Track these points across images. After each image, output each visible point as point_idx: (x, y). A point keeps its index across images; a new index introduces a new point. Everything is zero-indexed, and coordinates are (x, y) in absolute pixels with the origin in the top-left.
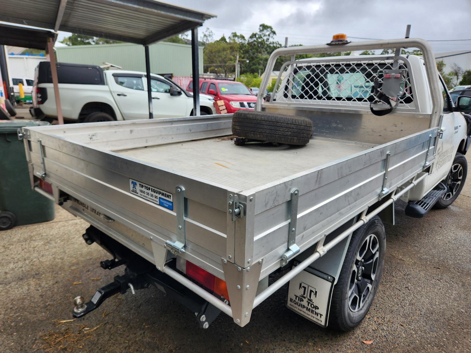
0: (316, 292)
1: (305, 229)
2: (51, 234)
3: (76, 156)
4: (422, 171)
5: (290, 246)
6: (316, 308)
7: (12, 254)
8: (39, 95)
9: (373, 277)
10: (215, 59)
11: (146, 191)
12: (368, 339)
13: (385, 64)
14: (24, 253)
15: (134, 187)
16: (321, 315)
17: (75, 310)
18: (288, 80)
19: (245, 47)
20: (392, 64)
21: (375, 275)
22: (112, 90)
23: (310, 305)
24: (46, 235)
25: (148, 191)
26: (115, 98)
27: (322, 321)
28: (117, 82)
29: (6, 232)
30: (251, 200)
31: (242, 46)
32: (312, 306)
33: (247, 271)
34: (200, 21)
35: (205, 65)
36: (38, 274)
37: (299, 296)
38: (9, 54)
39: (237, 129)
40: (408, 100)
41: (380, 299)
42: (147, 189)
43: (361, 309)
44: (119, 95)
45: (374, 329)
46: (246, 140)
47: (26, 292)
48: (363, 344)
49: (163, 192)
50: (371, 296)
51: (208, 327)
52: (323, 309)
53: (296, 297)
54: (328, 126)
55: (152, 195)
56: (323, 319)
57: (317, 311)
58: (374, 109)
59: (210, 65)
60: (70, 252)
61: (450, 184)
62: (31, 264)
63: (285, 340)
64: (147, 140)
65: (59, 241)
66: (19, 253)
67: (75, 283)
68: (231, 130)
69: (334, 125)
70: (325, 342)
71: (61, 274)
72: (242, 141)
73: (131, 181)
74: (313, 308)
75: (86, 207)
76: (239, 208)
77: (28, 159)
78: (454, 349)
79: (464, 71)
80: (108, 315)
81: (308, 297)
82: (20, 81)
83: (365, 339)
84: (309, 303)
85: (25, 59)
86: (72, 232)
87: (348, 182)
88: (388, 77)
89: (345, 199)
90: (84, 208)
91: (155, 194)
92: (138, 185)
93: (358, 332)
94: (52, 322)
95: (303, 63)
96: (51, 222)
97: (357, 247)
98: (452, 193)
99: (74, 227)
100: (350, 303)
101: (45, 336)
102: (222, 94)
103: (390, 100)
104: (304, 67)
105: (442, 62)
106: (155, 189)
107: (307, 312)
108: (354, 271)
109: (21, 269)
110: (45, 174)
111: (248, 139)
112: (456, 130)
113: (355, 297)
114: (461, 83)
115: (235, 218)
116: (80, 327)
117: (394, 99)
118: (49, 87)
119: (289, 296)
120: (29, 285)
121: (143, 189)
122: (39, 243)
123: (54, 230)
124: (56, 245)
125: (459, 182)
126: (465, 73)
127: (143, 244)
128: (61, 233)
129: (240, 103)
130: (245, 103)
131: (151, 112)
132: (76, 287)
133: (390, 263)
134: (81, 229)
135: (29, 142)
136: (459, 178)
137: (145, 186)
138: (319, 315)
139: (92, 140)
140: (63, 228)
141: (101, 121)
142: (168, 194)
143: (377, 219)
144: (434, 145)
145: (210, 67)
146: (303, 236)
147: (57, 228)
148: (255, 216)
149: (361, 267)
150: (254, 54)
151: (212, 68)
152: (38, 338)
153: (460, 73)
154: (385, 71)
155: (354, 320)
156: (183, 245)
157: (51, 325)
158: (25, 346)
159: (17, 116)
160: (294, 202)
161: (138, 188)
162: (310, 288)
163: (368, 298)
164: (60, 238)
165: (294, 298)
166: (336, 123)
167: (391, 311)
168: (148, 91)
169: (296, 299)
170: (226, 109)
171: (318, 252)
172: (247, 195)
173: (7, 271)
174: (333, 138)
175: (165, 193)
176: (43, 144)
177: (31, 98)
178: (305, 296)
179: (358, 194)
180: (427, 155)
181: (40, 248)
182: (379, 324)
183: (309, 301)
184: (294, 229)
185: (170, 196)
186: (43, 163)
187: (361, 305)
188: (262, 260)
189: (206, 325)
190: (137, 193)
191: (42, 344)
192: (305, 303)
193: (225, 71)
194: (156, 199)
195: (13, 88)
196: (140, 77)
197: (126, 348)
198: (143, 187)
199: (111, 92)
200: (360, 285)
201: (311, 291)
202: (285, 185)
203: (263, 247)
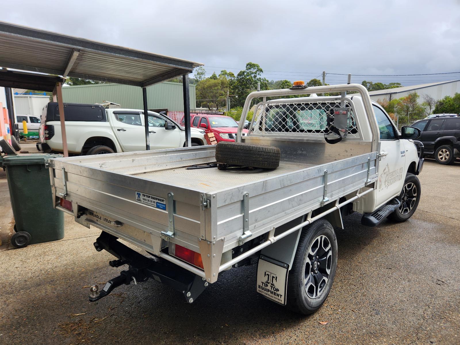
0: (276, 277)
1: (256, 221)
2: (62, 250)
3: (94, 178)
4: (364, 186)
5: (245, 231)
6: (277, 290)
7: (29, 266)
8: (47, 132)
9: (328, 271)
10: (207, 94)
11: (147, 198)
12: (324, 321)
13: (334, 103)
14: (40, 265)
15: (139, 197)
16: (281, 296)
17: (91, 296)
18: (262, 117)
19: (235, 83)
20: (340, 103)
21: (330, 270)
22: (113, 126)
23: (273, 288)
24: (57, 250)
25: (149, 199)
26: (115, 132)
27: (282, 300)
28: (117, 118)
29: (22, 250)
30: (214, 197)
31: (231, 83)
32: (275, 289)
33: (214, 244)
34: (190, 69)
35: (198, 100)
36: (53, 281)
37: (264, 282)
38: (15, 94)
39: (219, 157)
40: (354, 131)
41: (338, 292)
42: (148, 197)
43: (319, 298)
44: (119, 130)
45: (330, 313)
46: (228, 165)
47: (44, 294)
48: (319, 324)
49: (159, 198)
50: (328, 288)
51: (193, 302)
52: (282, 291)
53: (263, 283)
54: (295, 153)
55: (151, 201)
56: (283, 298)
57: (278, 293)
58: (328, 139)
59: (203, 100)
60: (79, 264)
61: (406, 200)
62: (46, 273)
63: (258, 323)
64: (145, 167)
65: (69, 255)
66: (35, 265)
67: (85, 287)
68: (215, 158)
69: (300, 152)
70: (289, 324)
71: (72, 280)
72: (224, 166)
73: (136, 192)
74: (275, 291)
75: (100, 218)
76: (206, 202)
77: (51, 184)
78: (393, 327)
79: (436, 101)
80: (113, 309)
81: (271, 282)
82: (24, 118)
83: (321, 321)
84: (272, 287)
85: (29, 98)
86: (80, 248)
87: (291, 190)
88: (337, 113)
89: (289, 203)
90: (98, 219)
91: (153, 200)
92: (142, 195)
93: (317, 316)
94: (68, 315)
95: (273, 102)
96: (60, 240)
97: (308, 243)
98: (409, 208)
99: (82, 244)
100: (307, 290)
101: (63, 325)
102: (212, 127)
103: (340, 132)
104: (274, 106)
105: (416, 93)
106: (154, 197)
107: (271, 294)
108: (308, 264)
109: (38, 278)
110: (67, 194)
111: (229, 164)
112: (403, 154)
113: (311, 286)
114: (434, 112)
115: (204, 209)
116: (91, 319)
117: (343, 130)
118: (56, 125)
119: (257, 283)
120: (46, 289)
121: (145, 198)
122: (52, 257)
123: (64, 247)
124: (67, 258)
125: (415, 199)
126: (437, 103)
127: (144, 240)
128: (70, 249)
129: (229, 135)
130: (234, 135)
131: (148, 144)
132: (86, 290)
133: (350, 266)
134: (87, 245)
135: (54, 170)
136: (414, 195)
137: (146, 195)
138: (280, 296)
139: (101, 168)
140: (72, 245)
141: (102, 153)
142: (162, 199)
143: (325, 223)
144: (375, 166)
145: (203, 102)
146: (255, 226)
147: (67, 245)
148: (218, 208)
149: (316, 262)
150: (243, 89)
151: (204, 103)
152: (57, 327)
153: (432, 103)
154: (335, 109)
155: (312, 305)
156: (172, 233)
157: (67, 318)
158: (47, 332)
159: (21, 150)
160: (245, 201)
161: (142, 197)
162: (272, 275)
163: (325, 289)
164: (70, 253)
165: (261, 285)
166: (301, 150)
167: (345, 301)
168: (145, 126)
169: (263, 285)
170: (216, 140)
171: (270, 240)
172: (211, 194)
173: (26, 279)
174: (300, 162)
175: (160, 198)
176: (66, 171)
177: (38, 134)
178: (269, 281)
179: (300, 200)
180: (368, 174)
181: (53, 261)
182: (334, 310)
183: (272, 286)
184: (247, 220)
185: (164, 200)
186: (66, 185)
187: (319, 294)
188: (224, 238)
189: (191, 301)
190: (141, 201)
191: (61, 331)
192: (269, 287)
193: (217, 105)
194: (154, 204)
195: (18, 125)
196: (138, 114)
197: (128, 332)
198: (145, 196)
199: (112, 128)
200: (316, 276)
201: (273, 277)
202: (238, 189)
203: (225, 229)
